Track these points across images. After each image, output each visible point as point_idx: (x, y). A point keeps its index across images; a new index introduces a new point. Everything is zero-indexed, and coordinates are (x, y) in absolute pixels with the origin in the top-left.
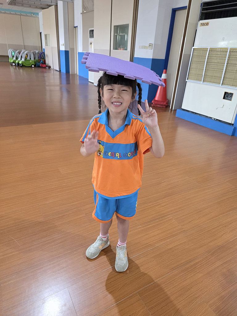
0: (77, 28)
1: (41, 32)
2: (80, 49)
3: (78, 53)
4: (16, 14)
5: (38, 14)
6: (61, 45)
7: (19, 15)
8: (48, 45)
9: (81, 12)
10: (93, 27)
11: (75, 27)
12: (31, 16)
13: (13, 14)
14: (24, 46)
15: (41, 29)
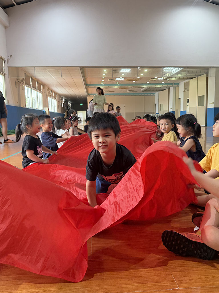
0: (180, 100)
1: (155, 104)
2: (182, 109)
3: (180, 112)
4: (142, 95)
6: (170, 109)
8: (161, 110)
9: (183, 91)
10: (189, 98)
11: (179, 99)
12: (151, 95)
13: (140, 95)
14: (144, 112)
15: (156, 102)
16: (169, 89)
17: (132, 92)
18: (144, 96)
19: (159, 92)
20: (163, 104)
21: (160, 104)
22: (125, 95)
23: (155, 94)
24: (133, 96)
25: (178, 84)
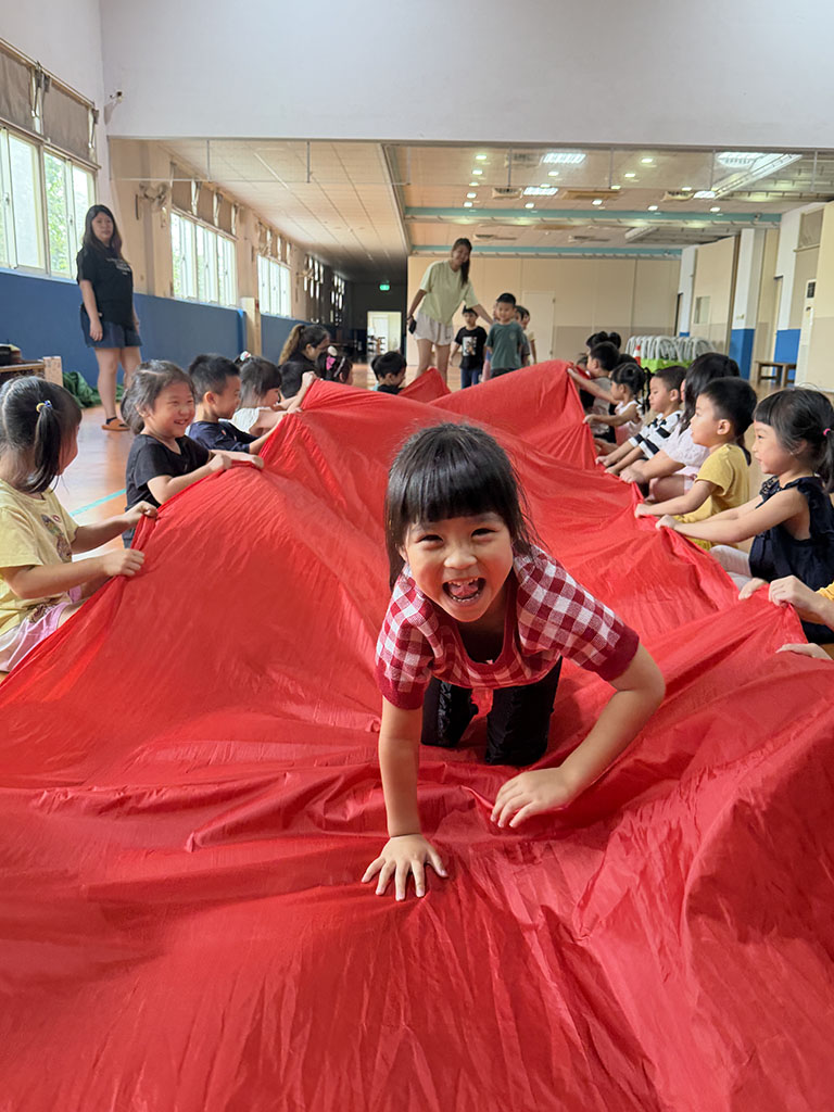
0: (780, 282)
1: (680, 292)
2: (783, 324)
3: (775, 332)
4: (627, 257)
5: (680, 251)
6: (737, 318)
7: (632, 258)
8: (701, 320)
9: (795, 248)
10: (815, 278)
11: (777, 278)
12: (664, 258)
13: (621, 258)
14: (632, 328)
15: (684, 287)
16: (738, 237)
17: (587, 244)
18: (634, 261)
19: (697, 246)
20: (709, 297)
21: (696, 296)
22: (560, 254)
23: (681, 254)
24: (590, 257)
25: (779, 217)
